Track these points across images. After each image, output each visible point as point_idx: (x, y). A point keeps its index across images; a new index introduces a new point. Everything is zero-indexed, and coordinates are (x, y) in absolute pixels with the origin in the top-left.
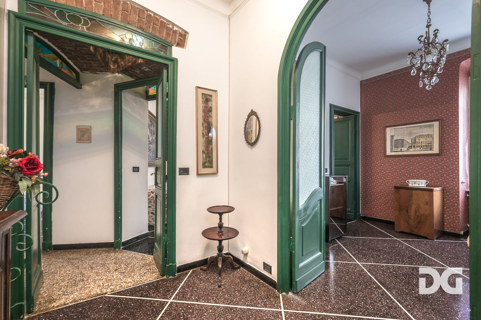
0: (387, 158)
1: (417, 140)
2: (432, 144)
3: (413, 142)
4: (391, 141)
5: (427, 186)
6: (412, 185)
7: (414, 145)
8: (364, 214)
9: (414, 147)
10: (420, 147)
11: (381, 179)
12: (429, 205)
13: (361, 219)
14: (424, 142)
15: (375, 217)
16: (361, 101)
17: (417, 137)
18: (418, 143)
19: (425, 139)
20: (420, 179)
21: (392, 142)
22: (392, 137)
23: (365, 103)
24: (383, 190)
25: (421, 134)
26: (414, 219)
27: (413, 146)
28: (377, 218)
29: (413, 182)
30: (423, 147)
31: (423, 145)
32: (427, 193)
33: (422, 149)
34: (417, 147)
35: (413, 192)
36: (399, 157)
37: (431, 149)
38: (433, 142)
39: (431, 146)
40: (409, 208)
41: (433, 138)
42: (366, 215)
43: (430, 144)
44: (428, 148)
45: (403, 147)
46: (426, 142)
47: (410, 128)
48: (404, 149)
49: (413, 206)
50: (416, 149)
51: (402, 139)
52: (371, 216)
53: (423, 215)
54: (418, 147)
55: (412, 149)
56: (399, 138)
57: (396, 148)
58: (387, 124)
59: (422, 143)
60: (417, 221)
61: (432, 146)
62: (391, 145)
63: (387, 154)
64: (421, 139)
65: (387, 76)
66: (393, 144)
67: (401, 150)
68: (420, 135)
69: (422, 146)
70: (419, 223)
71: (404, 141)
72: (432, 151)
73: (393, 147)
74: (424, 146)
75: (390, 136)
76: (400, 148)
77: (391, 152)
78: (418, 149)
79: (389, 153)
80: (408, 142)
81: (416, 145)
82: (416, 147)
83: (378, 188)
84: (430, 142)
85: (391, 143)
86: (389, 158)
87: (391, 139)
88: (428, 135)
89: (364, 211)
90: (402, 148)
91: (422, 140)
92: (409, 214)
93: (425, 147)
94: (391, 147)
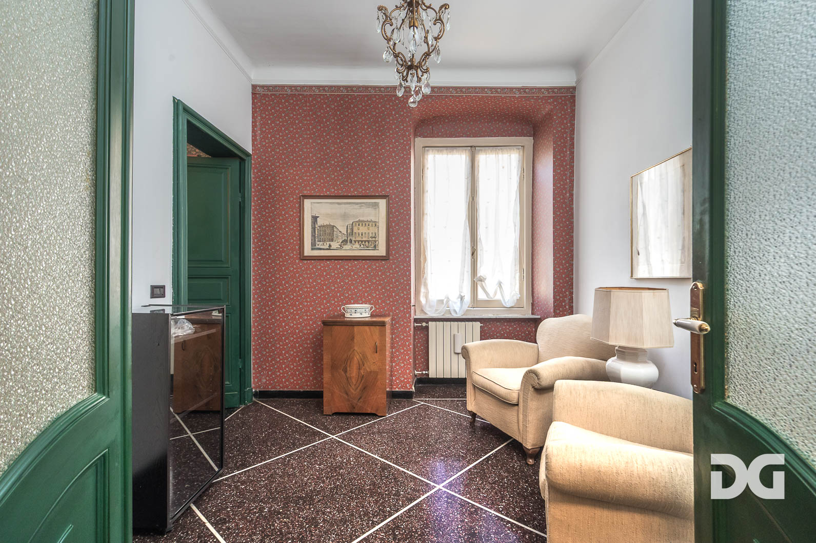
0: (305, 262)
1: (355, 230)
2: (377, 239)
3: (349, 232)
4: (312, 228)
5: (372, 316)
6: (350, 316)
7: (351, 238)
8: (259, 387)
9: (351, 241)
10: (360, 242)
11: (293, 305)
12: (379, 353)
13: (254, 399)
14: (365, 233)
15: (281, 390)
16: (253, 131)
17: (356, 224)
18: (357, 235)
19: (366, 228)
20: (359, 304)
21: (314, 229)
22: (315, 219)
23: (262, 136)
24: (298, 328)
25: (362, 219)
26: (357, 382)
27: (349, 239)
28: (286, 389)
29: (352, 310)
30: (364, 243)
31: (364, 239)
32: (376, 329)
33: (362, 246)
34: (355, 242)
35: (355, 329)
36: (326, 260)
37: (375, 248)
38: (378, 235)
39: (375, 241)
40: (349, 363)
41: (378, 228)
42: (263, 388)
43: (374, 239)
44: (371, 245)
45: (332, 240)
46: (369, 233)
47: (343, 205)
48: (335, 245)
49: (355, 358)
50: (354, 246)
51: (332, 224)
52: (275, 388)
53: (371, 372)
54: (357, 242)
55: (348, 246)
56: (326, 223)
57: (322, 243)
58: (305, 192)
59: (362, 235)
60: (360, 386)
61: (377, 242)
62: (312, 235)
63: (306, 254)
64: (361, 227)
65: (305, 91)
66: (316, 233)
67: (330, 246)
68: (359, 221)
69: (362, 241)
70: (364, 388)
71: (335, 229)
72: (377, 251)
73: (317, 240)
74: (365, 241)
75: (310, 217)
76: (328, 243)
77: (312, 249)
78: (357, 245)
79: (308, 251)
80: (340, 232)
81: (353, 239)
82: (353, 242)
83: (288, 325)
84: (374, 235)
85: (312, 231)
86: (309, 262)
87: (312, 222)
88: (371, 221)
89: (260, 380)
90: (332, 243)
91: (363, 229)
92: (348, 375)
93: (367, 242)
94: (312, 240)
